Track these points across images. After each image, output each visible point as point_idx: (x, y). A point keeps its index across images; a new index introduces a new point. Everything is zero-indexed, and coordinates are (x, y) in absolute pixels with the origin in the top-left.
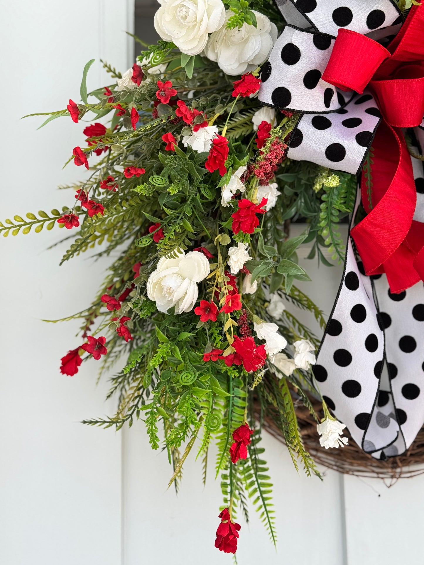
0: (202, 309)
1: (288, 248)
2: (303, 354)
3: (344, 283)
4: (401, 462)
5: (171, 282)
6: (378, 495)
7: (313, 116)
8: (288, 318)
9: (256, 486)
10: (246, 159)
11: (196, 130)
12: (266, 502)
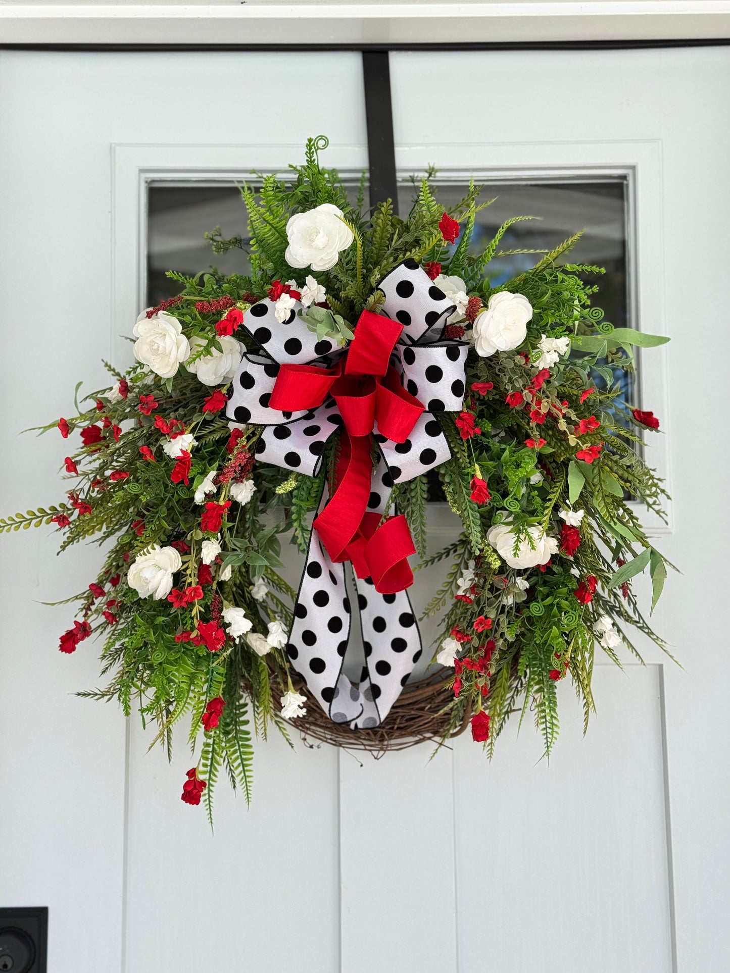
0: (175, 597)
1: (261, 539)
2: (275, 635)
3: (306, 571)
4: (388, 735)
5: (147, 574)
6: (360, 764)
7: (274, 427)
8: (272, 600)
9: (238, 754)
10: (216, 465)
11: (174, 437)
12: (246, 768)
